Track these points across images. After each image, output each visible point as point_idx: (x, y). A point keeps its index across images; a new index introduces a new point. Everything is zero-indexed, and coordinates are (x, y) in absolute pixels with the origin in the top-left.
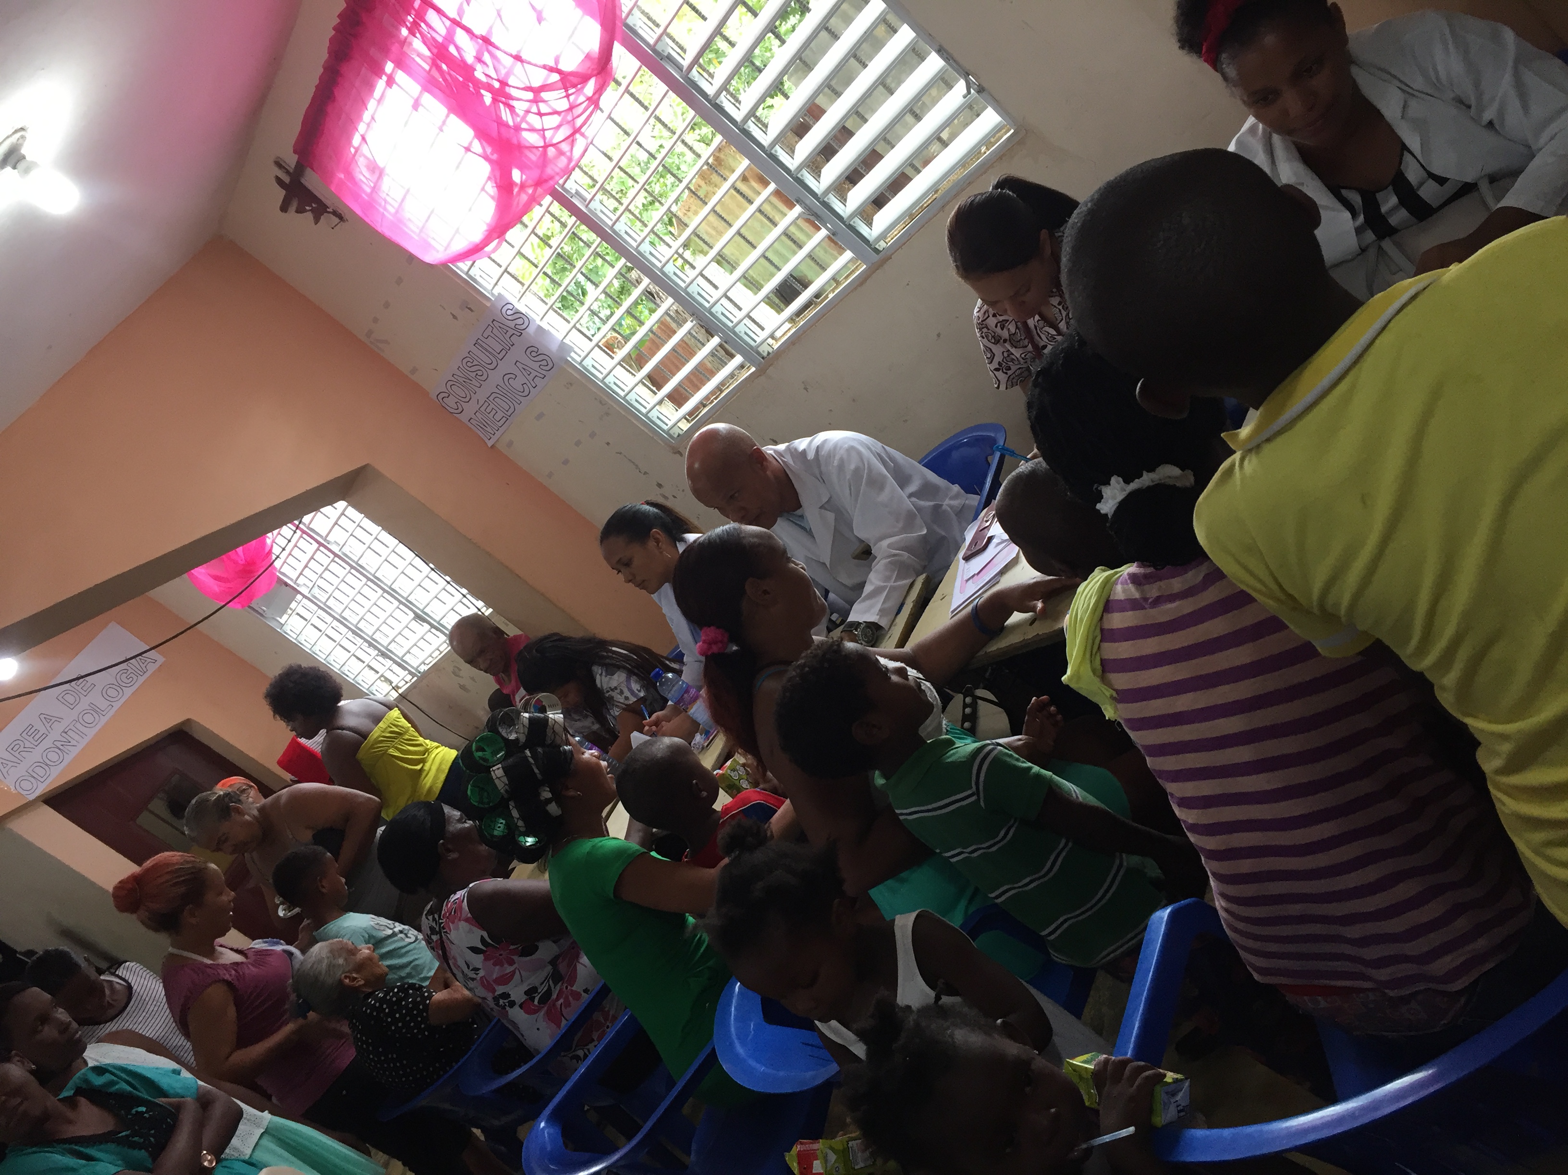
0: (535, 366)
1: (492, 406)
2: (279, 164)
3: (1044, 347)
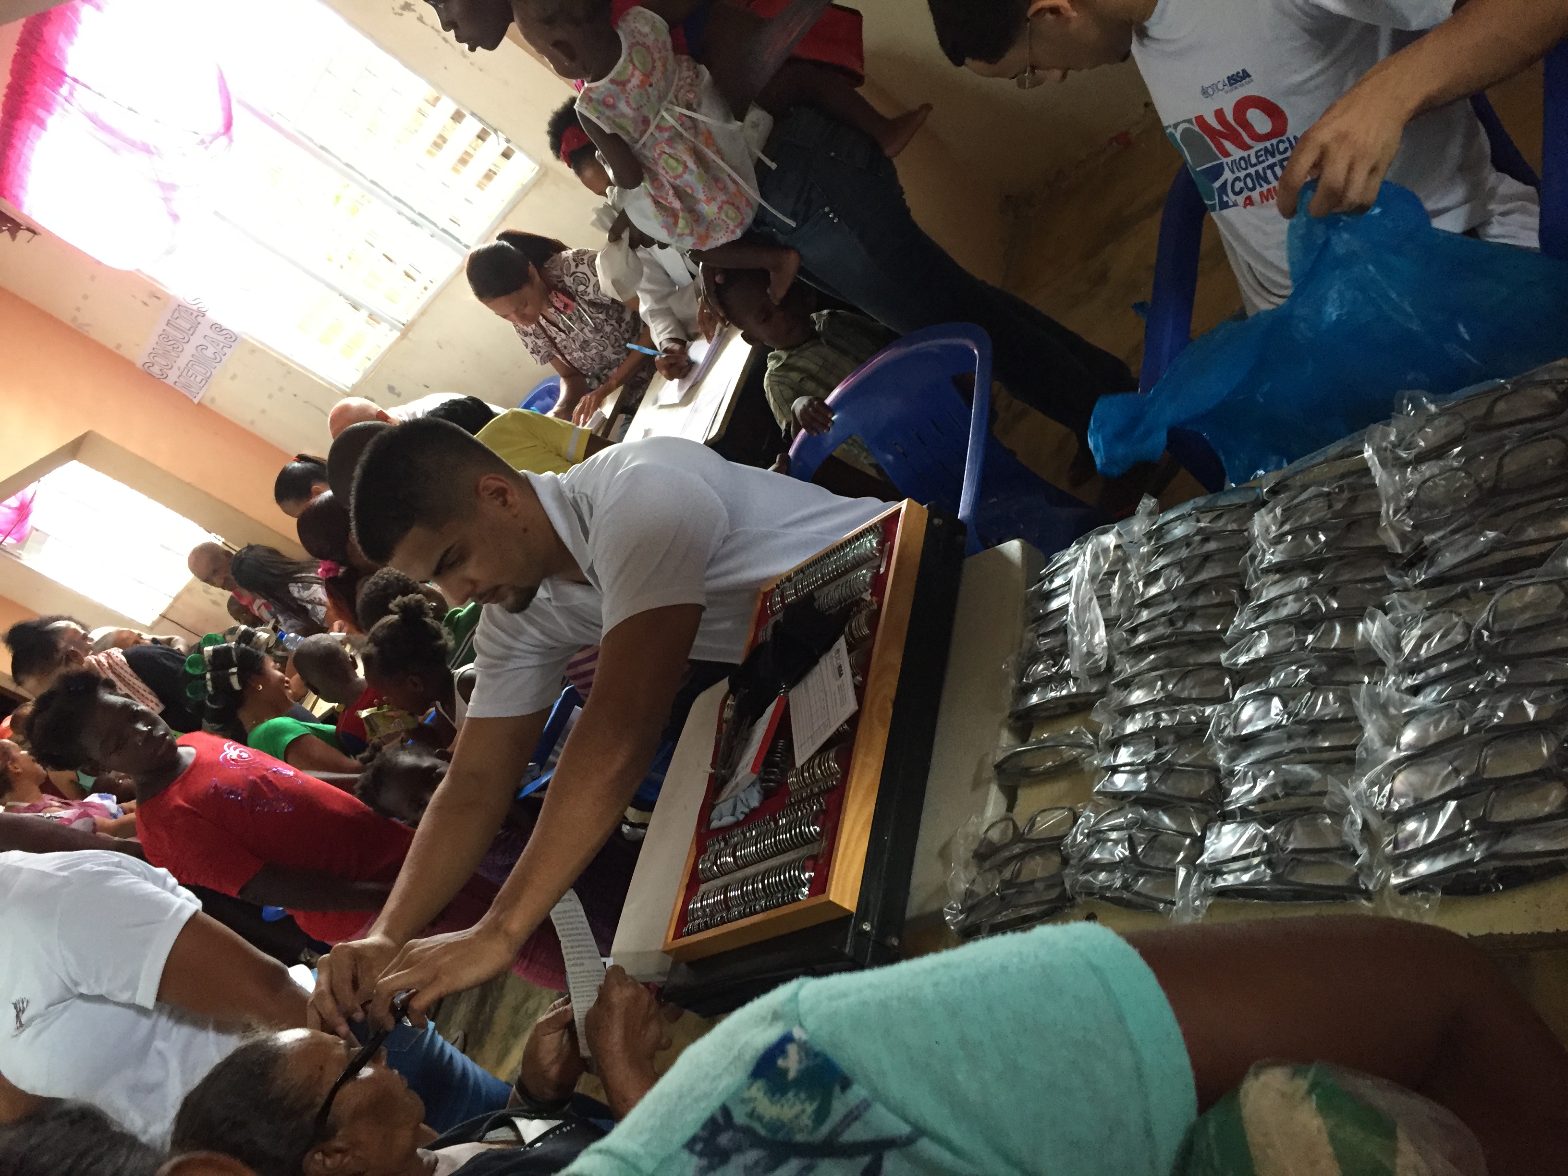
0: (222, 338)
1: (191, 371)
3: (555, 338)
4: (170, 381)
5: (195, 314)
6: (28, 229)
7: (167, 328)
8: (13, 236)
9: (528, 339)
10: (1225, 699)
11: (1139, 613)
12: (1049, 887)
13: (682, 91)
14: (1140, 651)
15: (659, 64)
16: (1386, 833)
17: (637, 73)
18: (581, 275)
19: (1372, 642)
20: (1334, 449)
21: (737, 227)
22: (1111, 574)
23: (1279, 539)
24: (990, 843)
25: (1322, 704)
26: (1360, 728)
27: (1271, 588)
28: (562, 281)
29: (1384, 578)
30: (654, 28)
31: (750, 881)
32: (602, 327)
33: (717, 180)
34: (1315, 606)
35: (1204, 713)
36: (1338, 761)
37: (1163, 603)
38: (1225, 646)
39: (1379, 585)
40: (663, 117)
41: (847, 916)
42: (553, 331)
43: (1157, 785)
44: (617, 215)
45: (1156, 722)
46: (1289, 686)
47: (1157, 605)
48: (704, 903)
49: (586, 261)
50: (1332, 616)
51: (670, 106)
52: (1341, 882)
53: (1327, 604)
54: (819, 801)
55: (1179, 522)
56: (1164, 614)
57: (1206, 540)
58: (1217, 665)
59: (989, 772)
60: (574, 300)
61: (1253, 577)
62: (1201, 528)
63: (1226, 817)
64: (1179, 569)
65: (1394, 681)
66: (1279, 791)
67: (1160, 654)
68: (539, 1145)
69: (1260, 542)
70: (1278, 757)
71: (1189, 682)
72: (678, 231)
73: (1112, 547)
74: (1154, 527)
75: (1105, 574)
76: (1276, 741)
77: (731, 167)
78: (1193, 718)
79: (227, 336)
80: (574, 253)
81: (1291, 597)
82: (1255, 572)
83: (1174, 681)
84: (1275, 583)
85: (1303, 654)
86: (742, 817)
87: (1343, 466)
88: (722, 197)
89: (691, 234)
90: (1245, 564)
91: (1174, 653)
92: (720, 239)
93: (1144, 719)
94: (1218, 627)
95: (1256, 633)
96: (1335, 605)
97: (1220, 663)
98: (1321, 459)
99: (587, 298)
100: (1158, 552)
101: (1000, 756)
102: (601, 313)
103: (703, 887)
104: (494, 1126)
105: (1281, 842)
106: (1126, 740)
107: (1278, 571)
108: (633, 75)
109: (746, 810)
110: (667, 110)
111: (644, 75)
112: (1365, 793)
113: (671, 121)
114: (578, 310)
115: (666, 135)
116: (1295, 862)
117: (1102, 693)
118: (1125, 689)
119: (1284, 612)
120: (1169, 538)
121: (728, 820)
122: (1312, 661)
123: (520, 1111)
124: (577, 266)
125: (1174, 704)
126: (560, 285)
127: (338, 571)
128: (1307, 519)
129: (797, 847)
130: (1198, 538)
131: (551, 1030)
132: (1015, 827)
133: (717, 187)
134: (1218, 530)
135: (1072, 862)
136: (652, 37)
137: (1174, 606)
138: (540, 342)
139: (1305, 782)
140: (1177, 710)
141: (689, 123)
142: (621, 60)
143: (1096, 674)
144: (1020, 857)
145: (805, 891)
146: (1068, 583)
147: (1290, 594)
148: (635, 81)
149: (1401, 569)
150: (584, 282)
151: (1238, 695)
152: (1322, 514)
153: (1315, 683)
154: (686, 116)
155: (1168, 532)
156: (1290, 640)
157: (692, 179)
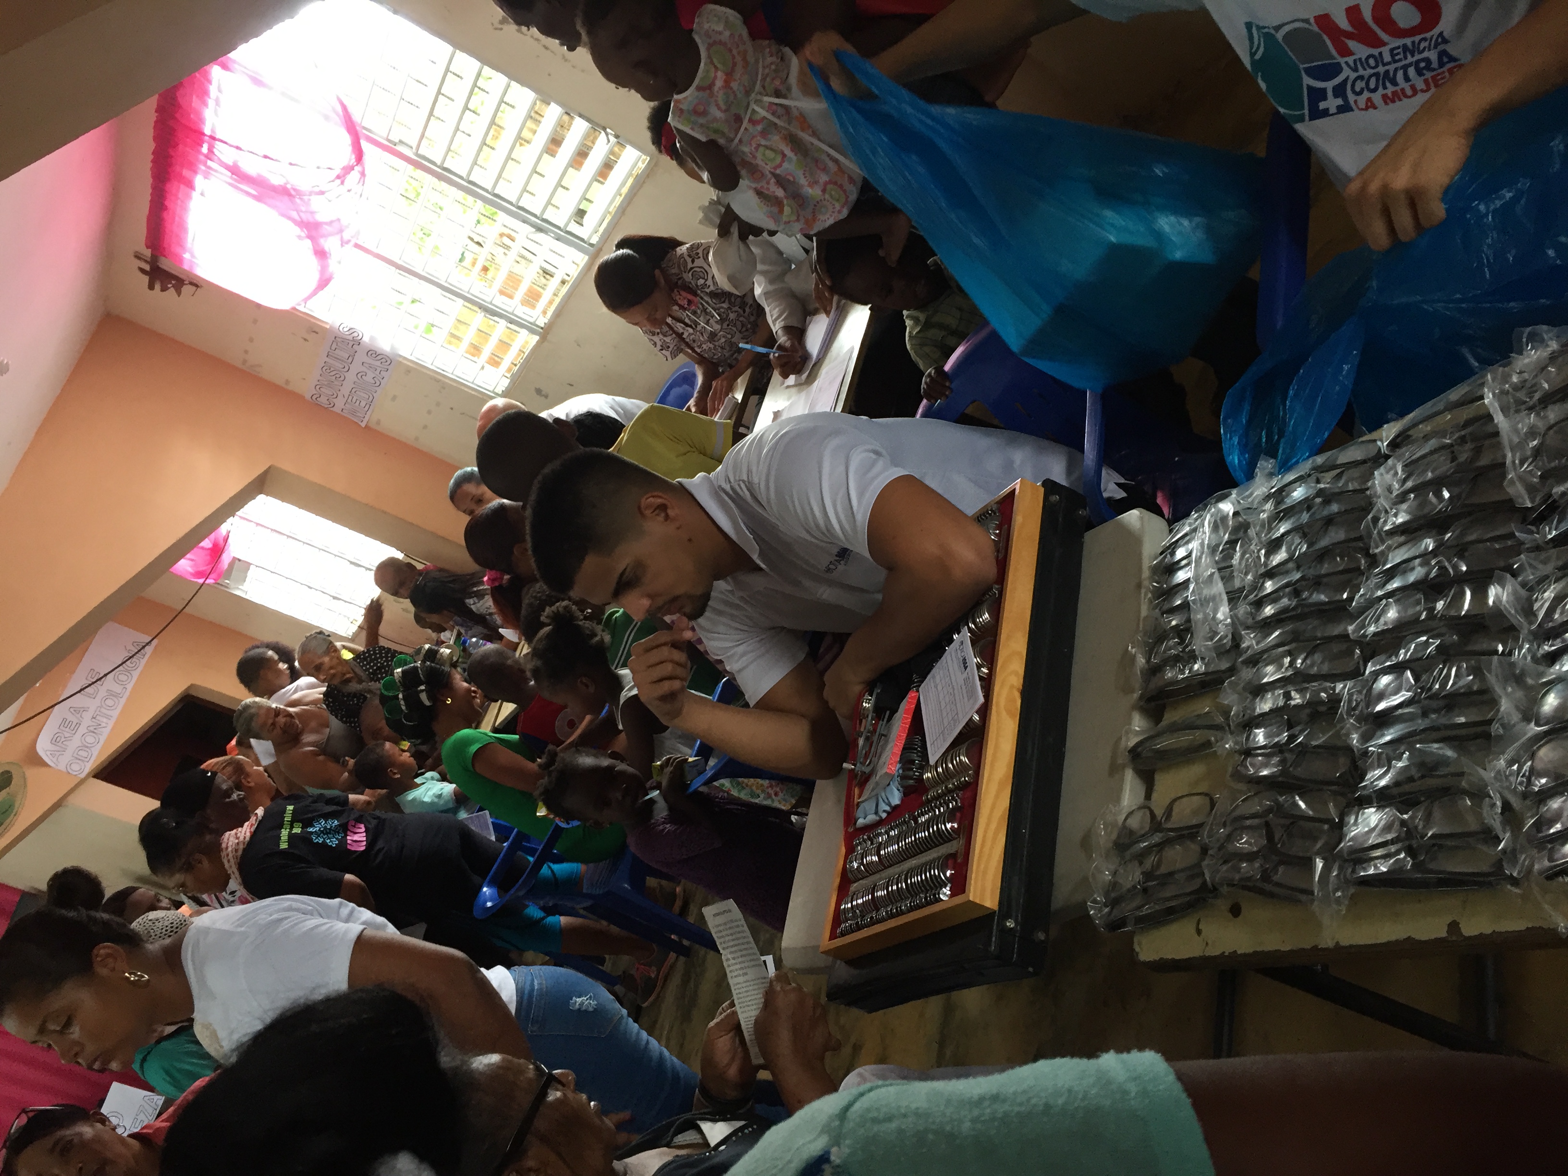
0: (378, 363)
1: (355, 398)
2: (138, 256)
3: (683, 333)
4: (337, 409)
5: (351, 343)
6: (191, 283)
7: (327, 360)
8: (179, 293)
9: (656, 339)
10: (1356, 673)
11: (1263, 583)
12: (1191, 877)
13: (768, 79)
14: (1267, 625)
15: (738, 59)
16: (1529, 815)
17: (719, 74)
18: (698, 270)
19: (1502, 608)
20: (1455, 394)
21: (843, 207)
22: (1232, 543)
23: (1402, 498)
24: (1131, 832)
25: (1456, 675)
26: (1494, 703)
27: (1397, 551)
28: (682, 278)
29: (1512, 535)
30: (728, 24)
31: (895, 881)
32: (727, 316)
33: (816, 161)
34: (1442, 569)
35: (1334, 691)
36: (1476, 737)
37: (1287, 572)
38: (1353, 617)
39: (1509, 543)
40: (753, 110)
41: (990, 915)
42: (679, 327)
43: (1291, 769)
44: (723, 210)
45: (1286, 703)
46: (1420, 659)
47: (1282, 574)
48: (854, 903)
49: (701, 255)
50: (1461, 580)
51: (759, 97)
52: (1485, 868)
53: (1455, 567)
54: (953, 798)
55: (1298, 483)
56: (1287, 585)
57: (1327, 502)
58: (1345, 637)
59: (1123, 758)
60: (696, 295)
61: (1378, 539)
62: (1321, 490)
63: (1364, 802)
64: (1301, 534)
65: (1528, 648)
66: (1414, 772)
67: (1287, 628)
68: (723, 1147)
69: (1382, 502)
70: (1412, 737)
71: (1318, 657)
72: (785, 219)
73: (1231, 514)
74: (1273, 490)
75: (1227, 543)
76: (1410, 718)
77: (831, 146)
78: (1323, 695)
79: (383, 360)
80: (687, 249)
81: (1417, 561)
82: (1379, 533)
83: (1303, 656)
84: (1400, 545)
85: (1433, 624)
86: (884, 815)
87: (1467, 413)
88: (824, 178)
89: (798, 220)
90: (1367, 527)
91: (1299, 625)
92: (827, 219)
93: (1276, 699)
94: (1345, 596)
95: (1384, 602)
96: (1464, 568)
97: (1348, 636)
98: (1441, 406)
99: (708, 291)
100: (1279, 516)
101: (1133, 742)
102: (724, 302)
103: (854, 887)
104: (681, 1130)
105: (1420, 827)
106: (1257, 721)
107: (1403, 533)
108: (715, 77)
109: (888, 808)
110: (757, 102)
111: (727, 74)
112: (1505, 772)
113: (762, 113)
114: (702, 304)
115: (759, 128)
116: (1436, 848)
117: (1232, 671)
118: (1254, 666)
119: (1412, 578)
120: (1289, 502)
121: (871, 818)
122: (1443, 630)
123: (705, 1113)
124: (693, 261)
125: (1304, 682)
126: (680, 282)
127: (502, 579)
128: (1430, 475)
129: (937, 846)
130: (1318, 500)
131: (723, 1033)
132: (1153, 815)
133: (819, 169)
134: (1337, 490)
135: (1210, 852)
136: (727, 33)
137: (1298, 576)
138: (668, 339)
139: (1443, 762)
140: (1308, 688)
141: (780, 111)
142: (702, 65)
143: (1221, 651)
144: (1160, 846)
145: (947, 890)
146: (1189, 556)
147: (1415, 558)
148: (719, 83)
149: (1531, 524)
150: (701, 274)
151: (1370, 668)
152: (1444, 468)
153: (1445, 655)
154: (776, 104)
155: (1288, 495)
156: (1418, 608)
157: (792, 167)
